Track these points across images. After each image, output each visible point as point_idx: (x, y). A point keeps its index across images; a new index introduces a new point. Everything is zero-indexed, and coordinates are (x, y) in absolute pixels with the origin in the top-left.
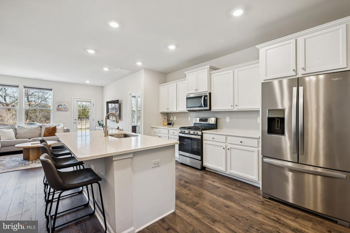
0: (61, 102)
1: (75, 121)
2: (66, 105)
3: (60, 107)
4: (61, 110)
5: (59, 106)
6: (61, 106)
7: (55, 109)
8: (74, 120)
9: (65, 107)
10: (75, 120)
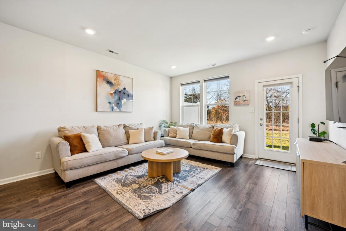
0: (239, 92)
1: (260, 122)
2: (247, 95)
3: (238, 100)
4: (240, 105)
5: (236, 98)
6: (239, 98)
7: (233, 103)
8: (259, 120)
9: (245, 99)
10: (261, 119)
